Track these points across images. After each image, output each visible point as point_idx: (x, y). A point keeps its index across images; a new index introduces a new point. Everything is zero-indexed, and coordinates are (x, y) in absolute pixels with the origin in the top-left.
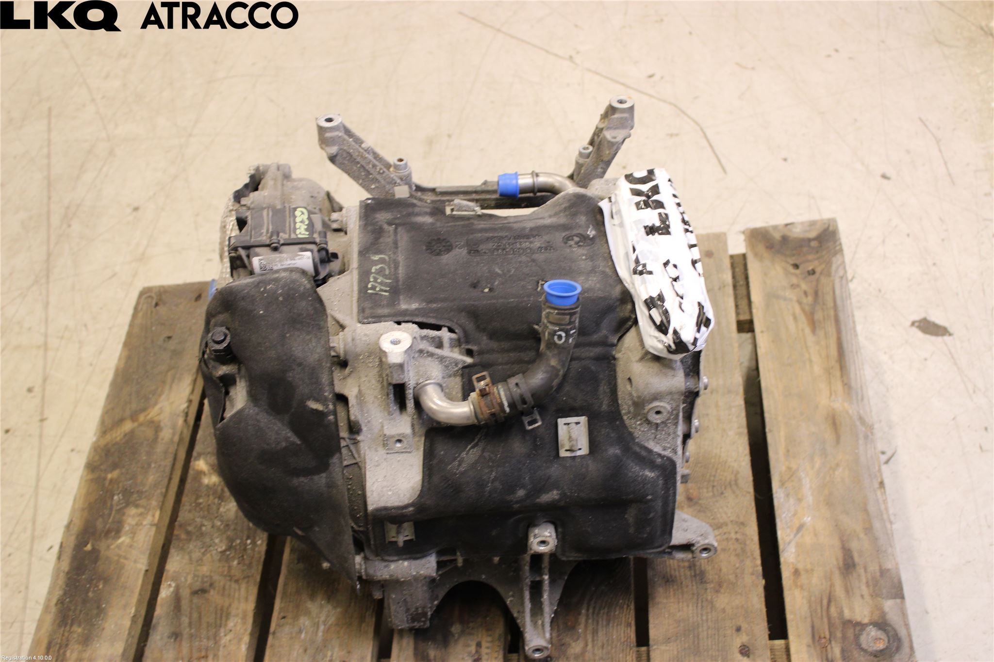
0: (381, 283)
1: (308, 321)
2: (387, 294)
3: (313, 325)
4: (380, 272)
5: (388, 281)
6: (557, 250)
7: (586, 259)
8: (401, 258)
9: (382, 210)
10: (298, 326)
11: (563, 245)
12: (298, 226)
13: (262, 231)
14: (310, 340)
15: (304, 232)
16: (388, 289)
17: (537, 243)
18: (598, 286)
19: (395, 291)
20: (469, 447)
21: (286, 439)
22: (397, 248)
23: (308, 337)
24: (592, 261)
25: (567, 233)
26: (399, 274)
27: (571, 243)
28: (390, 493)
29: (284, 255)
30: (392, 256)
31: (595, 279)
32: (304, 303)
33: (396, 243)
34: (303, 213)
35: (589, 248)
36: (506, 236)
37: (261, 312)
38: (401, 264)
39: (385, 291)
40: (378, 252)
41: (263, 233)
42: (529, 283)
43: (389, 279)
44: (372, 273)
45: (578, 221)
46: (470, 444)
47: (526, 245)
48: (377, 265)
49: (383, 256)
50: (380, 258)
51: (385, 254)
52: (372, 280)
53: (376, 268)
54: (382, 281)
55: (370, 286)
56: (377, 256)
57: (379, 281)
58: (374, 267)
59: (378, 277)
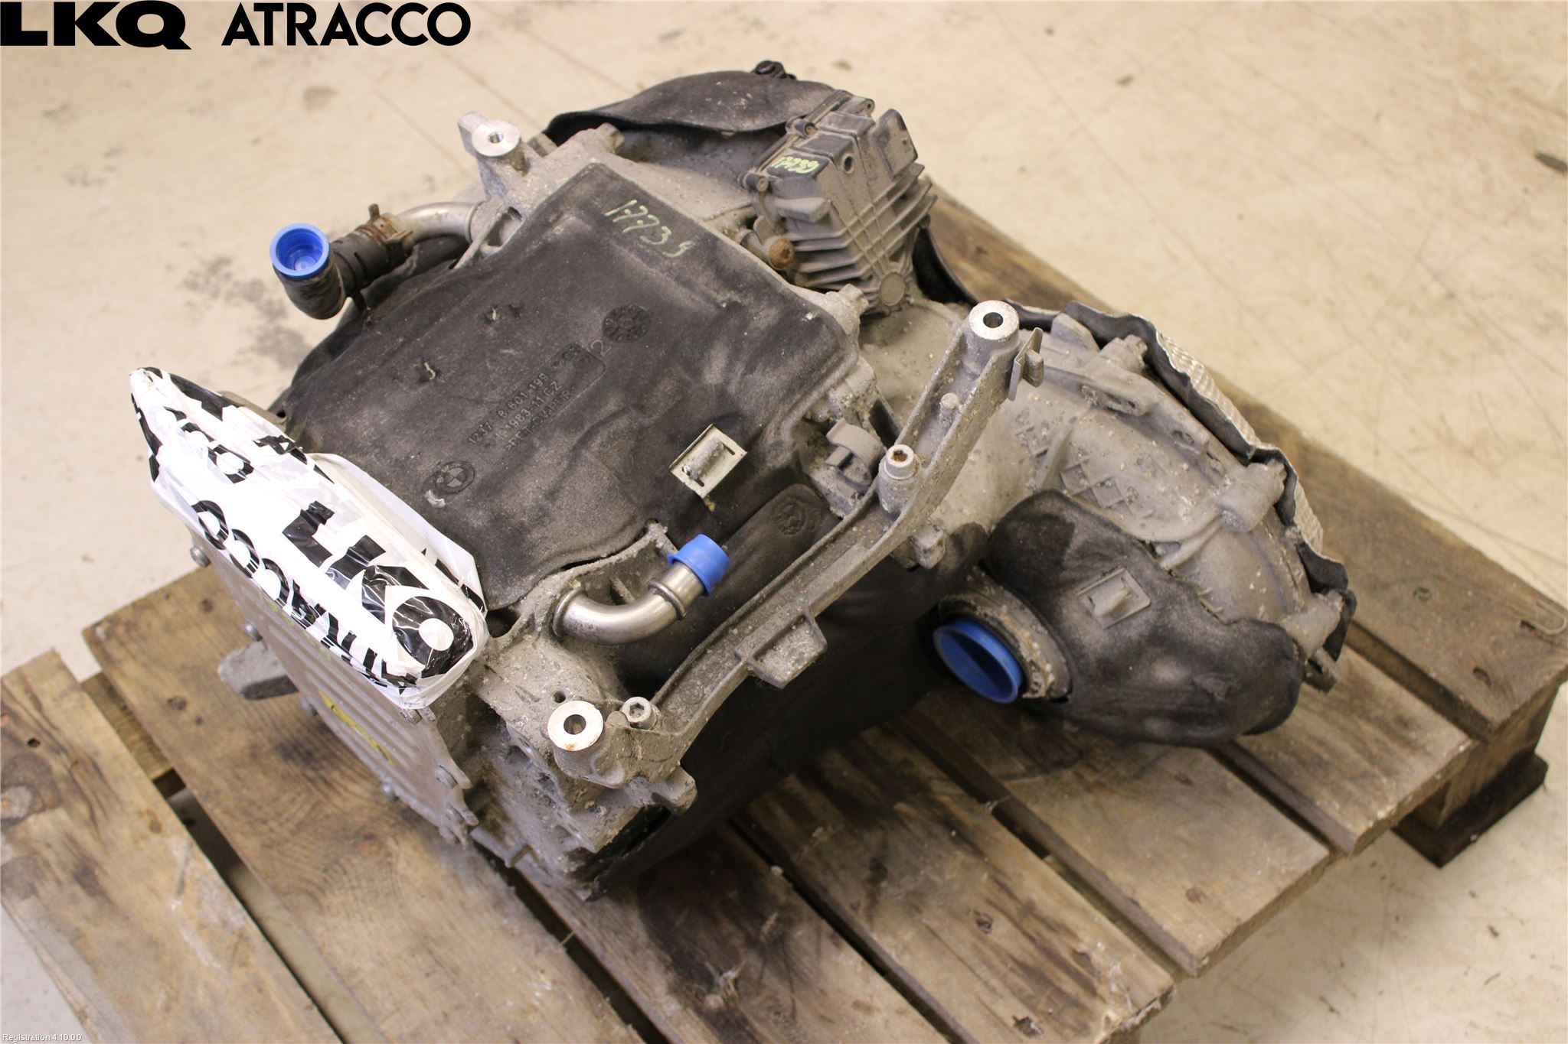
0: (633, 221)
2: (608, 214)
4: (654, 234)
5: (628, 229)
6: (463, 443)
7: (408, 458)
8: (654, 272)
9: (779, 324)
11: (464, 459)
15: (782, 164)
16: (615, 220)
17: (503, 435)
18: (350, 424)
19: (604, 224)
22: (678, 279)
24: (397, 460)
25: (477, 481)
26: (630, 250)
27: (456, 472)
30: (667, 263)
31: (365, 433)
33: (687, 284)
34: (807, 169)
35: (422, 480)
36: (556, 410)
38: (645, 265)
39: (614, 216)
40: (690, 255)
42: (449, 364)
43: (630, 233)
44: (662, 224)
45: (481, 513)
47: (518, 421)
48: (669, 236)
49: (679, 254)
50: (678, 249)
51: (679, 258)
52: (650, 216)
53: (667, 232)
54: (636, 224)
55: (642, 207)
56: (686, 248)
57: (639, 222)
58: (669, 232)
59: (647, 226)
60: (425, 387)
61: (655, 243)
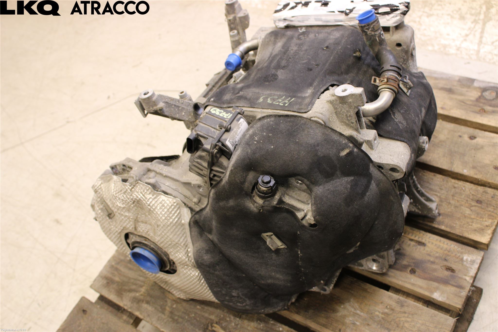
0: (283, 100)
1: (295, 128)
2: (293, 99)
3: (299, 127)
4: (274, 100)
6: (305, 43)
7: (318, 34)
8: (268, 92)
10: (295, 134)
11: (302, 41)
12: (221, 115)
13: (213, 131)
14: (308, 132)
15: (227, 115)
16: (290, 98)
17: (294, 48)
18: (341, 32)
19: (293, 96)
20: (393, 117)
21: (347, 182)
22: (259, 93)
23: (306, 132)
24: (321, 33)
25: (295, 38)
26: (280, 94)
27: (303, 38)
28: (403, 156)
29: (235, 129)
30: (264, 95)
31: (335, 33)
32: (282, 126)
33: (255, 92)
34: (215, 110)
35: (311, 33)
36: (281, 57)
37: (272, 147)
38: (273, 93)
40: (257, 99)
41: (214, 131)
42: (322, 52)
43: (282, 97)
44: (272, 103)
45: (289, 34)
46: (391, 116)
47: (292, 52)
48: (268, 100)
49: (262, 98)
50: (263, 98)
51: (261, 97)
52: (278, 103)
53: (269, 101)
54: (282, 100)
55: (282, 105)
56: (260, 100)
57: (281, 101)
58: (268, 102)
59: (278, 101)
60: (326, 45)
61: (272, 97)
